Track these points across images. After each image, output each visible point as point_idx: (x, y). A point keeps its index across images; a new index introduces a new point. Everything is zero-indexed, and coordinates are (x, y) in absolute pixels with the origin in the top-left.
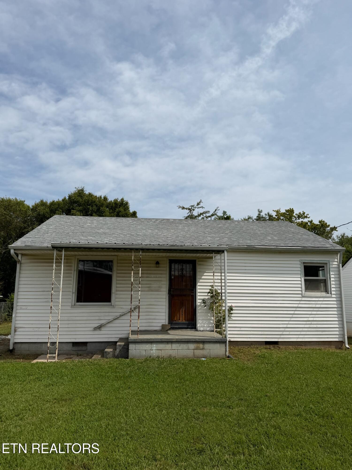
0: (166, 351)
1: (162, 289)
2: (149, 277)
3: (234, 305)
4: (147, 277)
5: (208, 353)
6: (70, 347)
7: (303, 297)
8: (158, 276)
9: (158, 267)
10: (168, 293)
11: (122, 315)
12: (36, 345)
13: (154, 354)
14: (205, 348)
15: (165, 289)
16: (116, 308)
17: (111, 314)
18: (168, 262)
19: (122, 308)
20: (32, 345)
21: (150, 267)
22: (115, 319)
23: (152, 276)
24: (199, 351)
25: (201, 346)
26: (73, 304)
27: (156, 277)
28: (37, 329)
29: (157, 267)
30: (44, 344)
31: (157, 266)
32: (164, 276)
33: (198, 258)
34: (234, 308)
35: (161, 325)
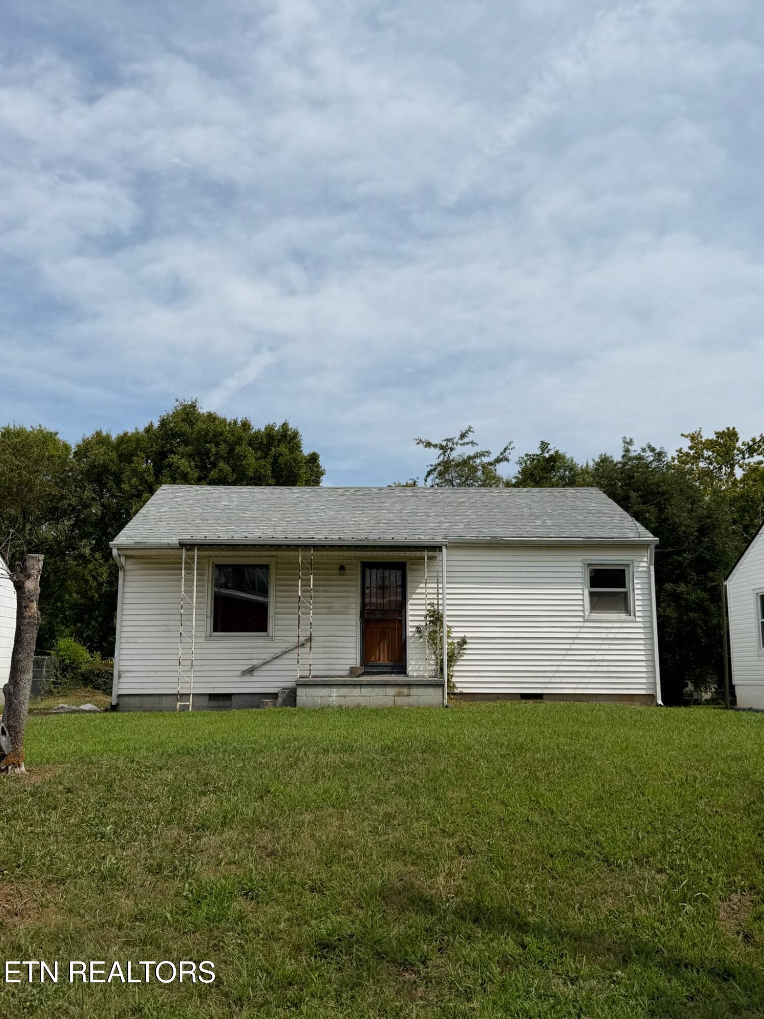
0: (352, 698)
1: (350, 611)
2: (328, 592)
3: (468, 635)
4: (325, 591)
5: (416, 701)
6: (205, 701)
7: (586, 621)
8: (343, 589)
9: (343, 575)
10: (360, 617)
11: (286, 652)
12: (152, 699)
13: (335, 703)
14: (411, 694)
15: (354, 611)
16: (276, 641)
17: (268, 650)
18: (359, 566)
19: (285, 642)
20: (145, 698)
21: (329, 575)
22: (275, 658)
23: (334, 589)
24: (402, 698)
25: (405, 691)
26: (208, 635)
27: (340, 592)
28: (153, 674)
29: (340, 575)
30: (164, 698)
31: (342, 572)
32: (353, 589)
33: (410, 559)
34: (468, 641)
35: (348, 667)
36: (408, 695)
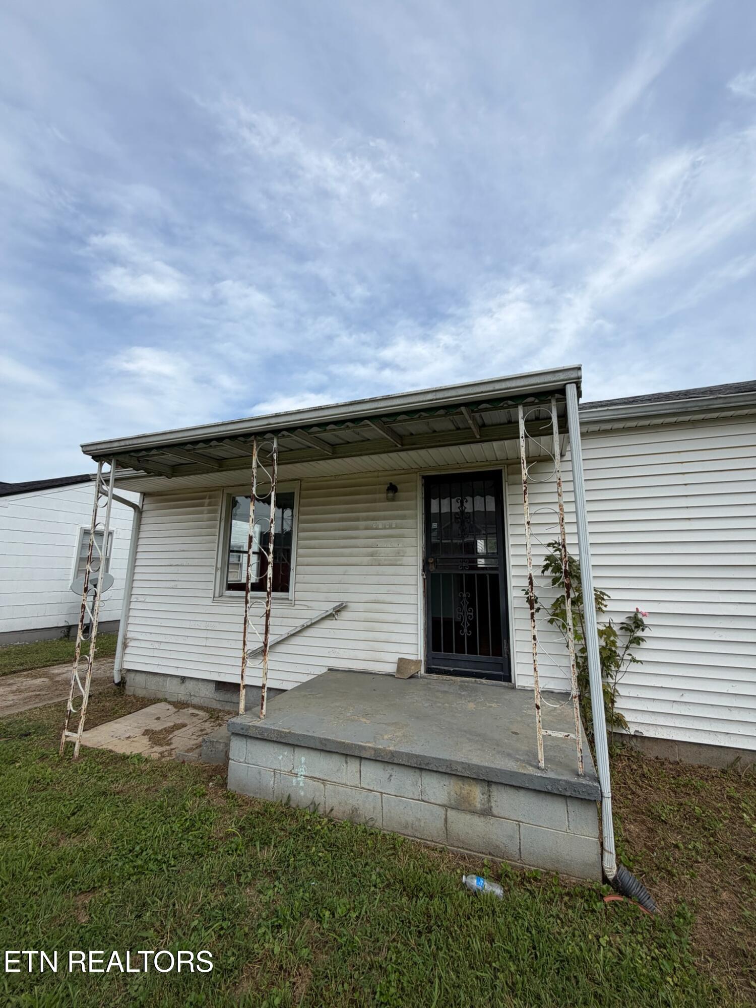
0: (341, 789)
1: (406, 560)
2: (372, 529)
3: (643, 608)
4: (367, 528)
5: (511, 838)
8: (394, 523)
9: (393, 500)
10: (424, 570)
11: (308, 627)
14: (495, 811)
15: (411, 560)
16: (296, 607)
17: (286, 621)
18: (420, 483)
19: (309, 608)
20: (150, 677)
21: (375, 501)
22: (293, 635)
23: (380, 524)
24: (467, 818)
26: (217, 595)
27: (391, 528)
29: (388, 500)
31: (391, 495)
32: (410, 522)
33: (508, 465)
34: (646, 621)
36: (487, 813)
